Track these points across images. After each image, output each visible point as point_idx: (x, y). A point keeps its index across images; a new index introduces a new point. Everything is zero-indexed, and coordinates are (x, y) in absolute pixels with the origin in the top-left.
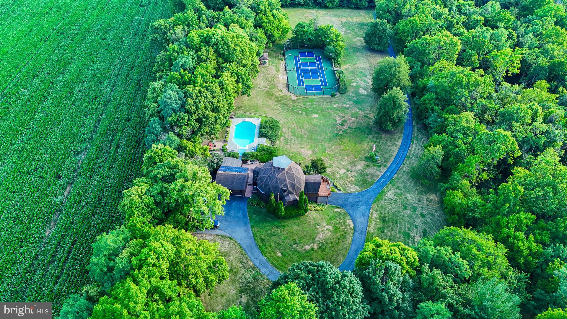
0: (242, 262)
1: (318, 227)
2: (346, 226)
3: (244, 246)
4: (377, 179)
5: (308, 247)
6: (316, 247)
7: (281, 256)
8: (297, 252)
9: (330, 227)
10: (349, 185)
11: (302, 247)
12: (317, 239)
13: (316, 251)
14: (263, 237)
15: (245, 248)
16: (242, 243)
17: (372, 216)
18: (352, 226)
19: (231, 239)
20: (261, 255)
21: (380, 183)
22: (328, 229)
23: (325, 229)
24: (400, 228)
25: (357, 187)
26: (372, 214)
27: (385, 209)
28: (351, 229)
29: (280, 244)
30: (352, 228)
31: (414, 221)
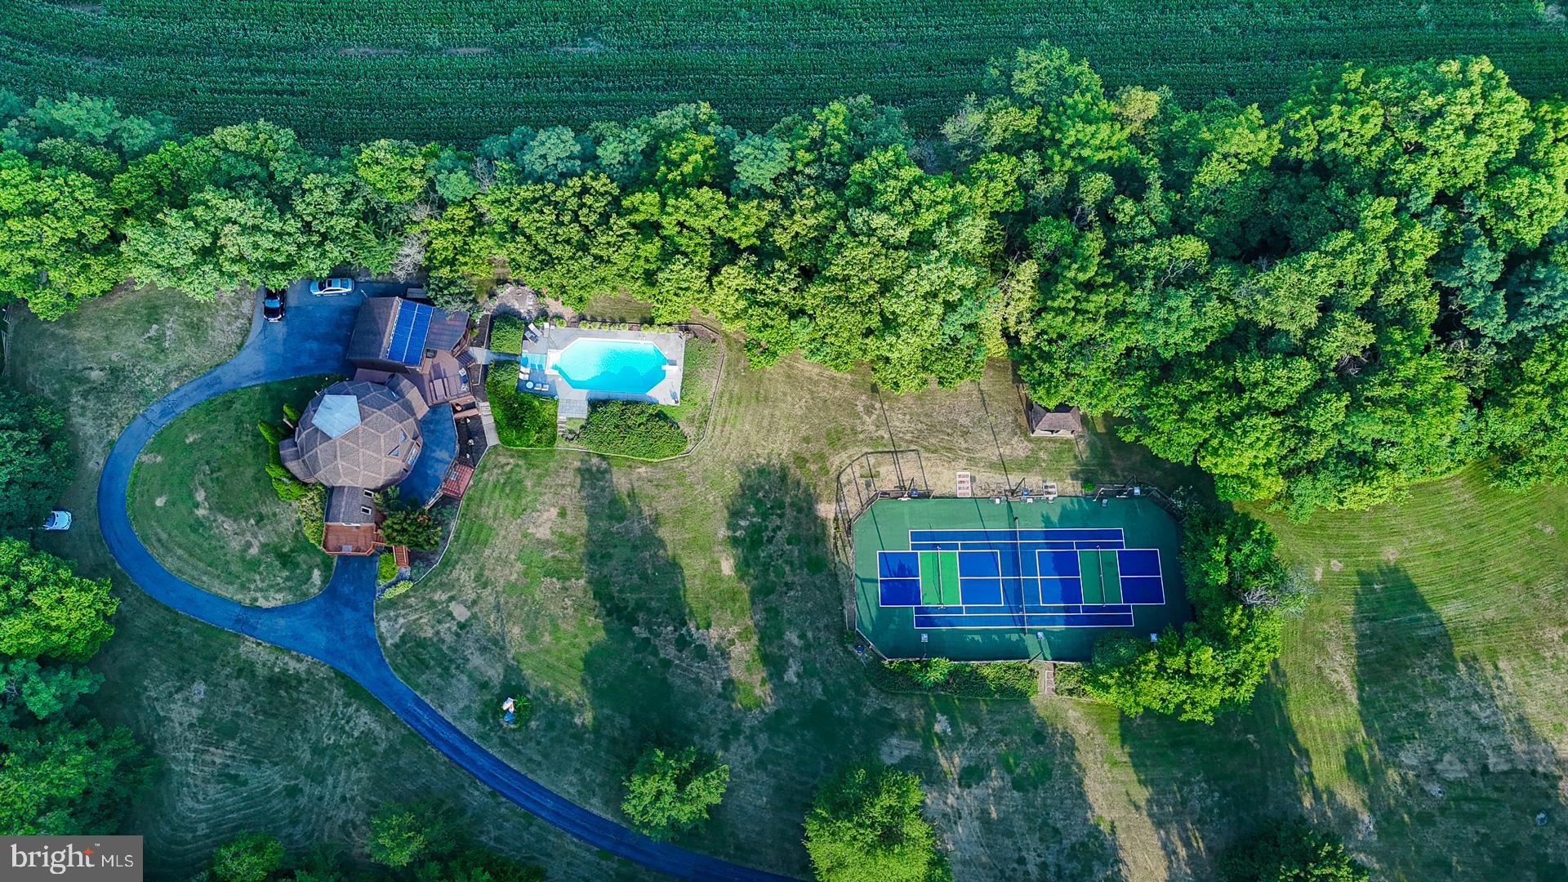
0: (181, 369)
1: (252, 521)
2: (261, 590)
3: (218, 371)
4: (428, 701)
5: (200, 496)
6: (201, 512)
7: (188, 441)
8: (193, 474)
9: (254, 551)
10: (401, 621)
11: (202, 484)
12: (220, 518)
13: (192, 512)
14: (237, 405)
15: (215, 374)
16: (226, 368)
17: (292, 657)
18: (262, 603)
19: (240, 347)
20: (192, 403)
21: (411, 705)
22: (249, 545)
23: (249, 537)
24: (251, 720)
25: (397, 639)
26: (300, 660)
27: (313, 696)
28: (256, 600)
29: (213, 439)
30: (258, 604)
31: (276, 764)
